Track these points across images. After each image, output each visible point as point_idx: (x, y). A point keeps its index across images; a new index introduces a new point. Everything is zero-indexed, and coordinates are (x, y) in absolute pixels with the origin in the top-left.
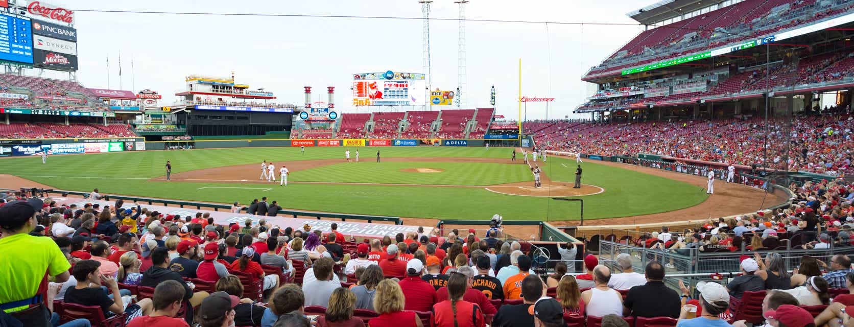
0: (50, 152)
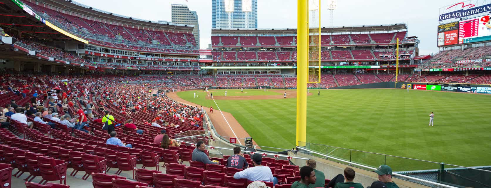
0: (475, 92)
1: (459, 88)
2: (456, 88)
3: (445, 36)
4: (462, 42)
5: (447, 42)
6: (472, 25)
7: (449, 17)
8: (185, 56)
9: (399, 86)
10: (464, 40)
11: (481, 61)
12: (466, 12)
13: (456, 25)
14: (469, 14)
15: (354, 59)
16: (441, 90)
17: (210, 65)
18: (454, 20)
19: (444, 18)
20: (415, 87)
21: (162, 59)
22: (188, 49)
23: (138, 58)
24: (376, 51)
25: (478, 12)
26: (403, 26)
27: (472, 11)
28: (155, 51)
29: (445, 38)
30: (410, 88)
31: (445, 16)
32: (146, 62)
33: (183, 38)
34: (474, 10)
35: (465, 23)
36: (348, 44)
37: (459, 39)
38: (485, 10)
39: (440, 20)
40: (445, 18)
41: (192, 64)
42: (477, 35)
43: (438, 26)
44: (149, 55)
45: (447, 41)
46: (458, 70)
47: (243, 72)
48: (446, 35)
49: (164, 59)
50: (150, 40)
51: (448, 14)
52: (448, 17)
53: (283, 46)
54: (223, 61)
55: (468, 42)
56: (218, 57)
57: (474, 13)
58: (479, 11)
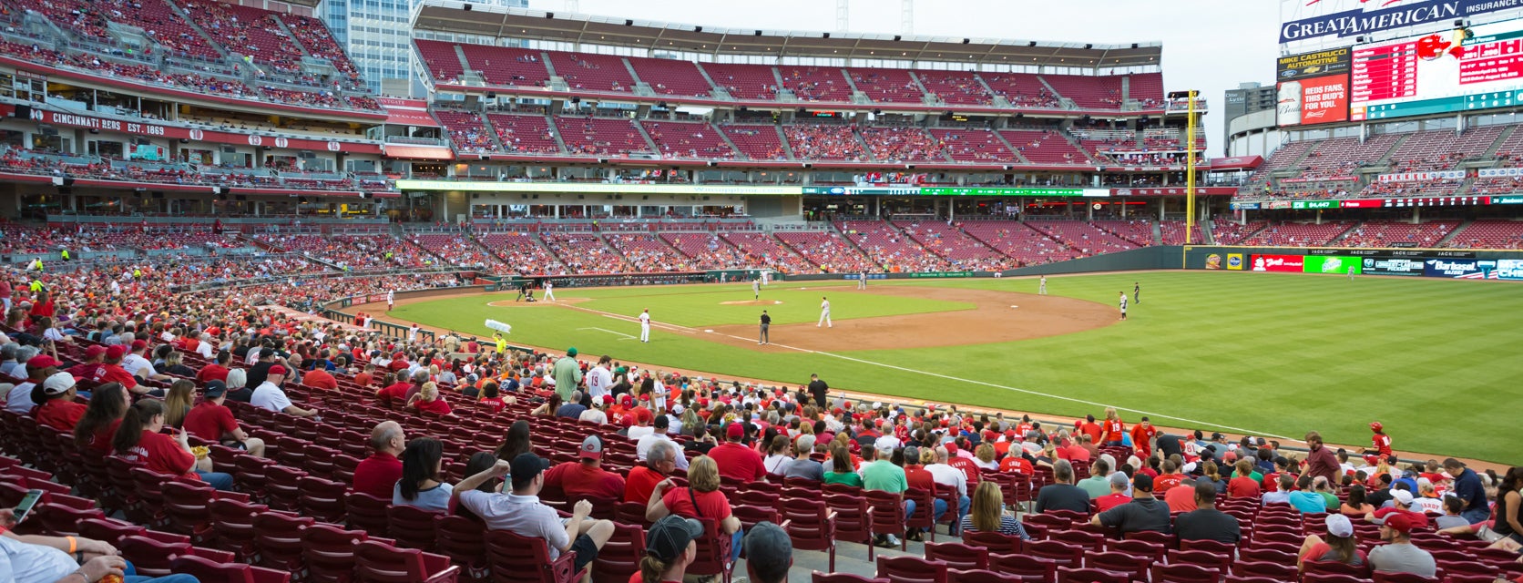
0: (1492, 275)
1: (1431, 262)
2: (1420, 265)
3: (1303, 95)
4: (1364, 114)
5: (1310, 115)
6: (1396, 61)
7: (1316, 32)
8: (305, 124)
9: (1197, 261)
10: (1369, 107)
11: (1460, 175)
12: (1374, 19)
13: (1340, 58)
14: (1384, 24)
15: (1027, 164)
16: (1363, 272)
17: (436, 170)
18: (1332, 42)
19: (1296, 34)
20: (1260, 262)
21: (188, 129)
22: (325, 90)
23: (41, 117)
24: (1083, 135)
25: (1415, 19)
26: (1153, 54)
27: (1394, 15)
28: (142, 82)
29: (1303, 100)
30: (1240, 267)
31: (1303, 27)
32: (87, 139)
33: (278, 33)
34: (1401, 14)
35: (1372, 53)
36: (989, 107)
37: (1352, 105)
38: (1437, 16)
39: (1283, 40)
40: (1300, 33)
41: (345, 167)
42: (1412, 93)
43: (1278, 60)
44: (105, 100)
45: (1309, 110)
46: (1400, 205)
47: (589, 208)
48: (1308, 91)
49: (196, 129)
50: (95, 20)
51: (1311, 21)
52: (1313, 30)
53: (747, 101)
54: (502, 153)
55: (1383, 115)
56: (473, 137)
57: (1400, 22)
58: (1418, 17)
